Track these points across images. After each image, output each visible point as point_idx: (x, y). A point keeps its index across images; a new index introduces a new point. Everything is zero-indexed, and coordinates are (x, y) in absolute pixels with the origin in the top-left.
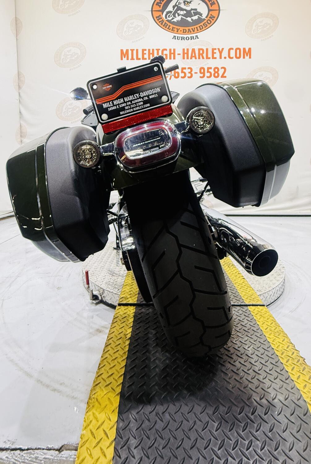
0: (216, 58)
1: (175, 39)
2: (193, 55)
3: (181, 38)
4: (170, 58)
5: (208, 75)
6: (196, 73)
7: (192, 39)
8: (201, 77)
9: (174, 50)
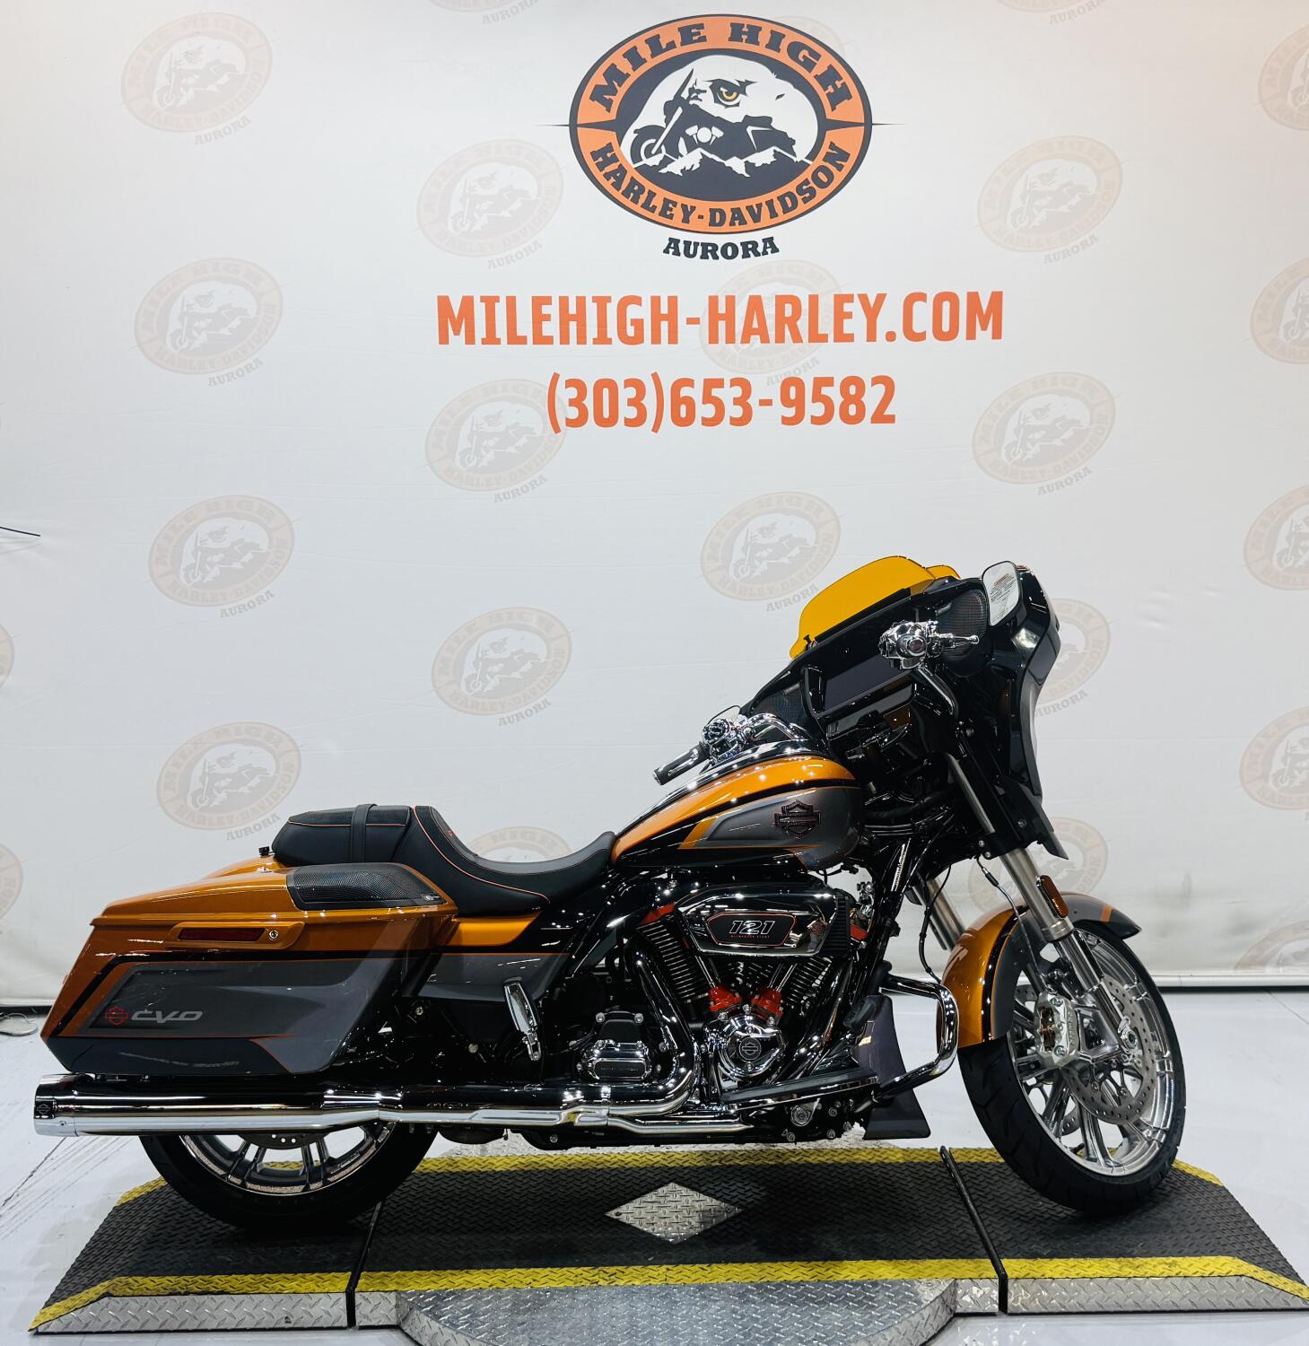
0: (850, 338)
1: (677, 253)
2: (755, 325)
3: (700, 249)
4: (656, 339)
5: (818, 409)
6: (766, 403)
7: (750, 252)
8: (786, 421)
9: (673, 301)
